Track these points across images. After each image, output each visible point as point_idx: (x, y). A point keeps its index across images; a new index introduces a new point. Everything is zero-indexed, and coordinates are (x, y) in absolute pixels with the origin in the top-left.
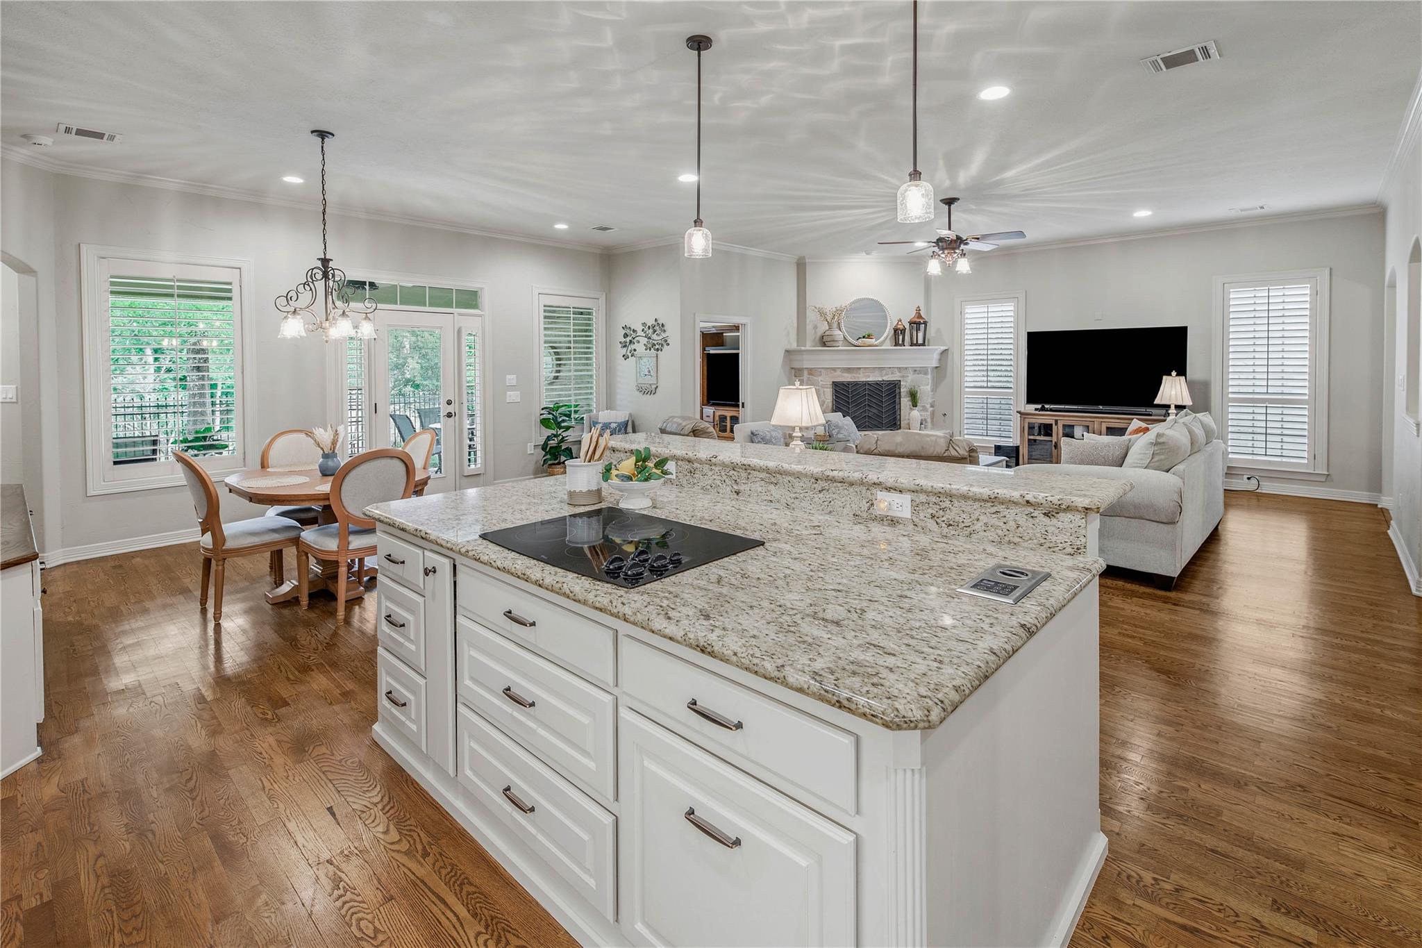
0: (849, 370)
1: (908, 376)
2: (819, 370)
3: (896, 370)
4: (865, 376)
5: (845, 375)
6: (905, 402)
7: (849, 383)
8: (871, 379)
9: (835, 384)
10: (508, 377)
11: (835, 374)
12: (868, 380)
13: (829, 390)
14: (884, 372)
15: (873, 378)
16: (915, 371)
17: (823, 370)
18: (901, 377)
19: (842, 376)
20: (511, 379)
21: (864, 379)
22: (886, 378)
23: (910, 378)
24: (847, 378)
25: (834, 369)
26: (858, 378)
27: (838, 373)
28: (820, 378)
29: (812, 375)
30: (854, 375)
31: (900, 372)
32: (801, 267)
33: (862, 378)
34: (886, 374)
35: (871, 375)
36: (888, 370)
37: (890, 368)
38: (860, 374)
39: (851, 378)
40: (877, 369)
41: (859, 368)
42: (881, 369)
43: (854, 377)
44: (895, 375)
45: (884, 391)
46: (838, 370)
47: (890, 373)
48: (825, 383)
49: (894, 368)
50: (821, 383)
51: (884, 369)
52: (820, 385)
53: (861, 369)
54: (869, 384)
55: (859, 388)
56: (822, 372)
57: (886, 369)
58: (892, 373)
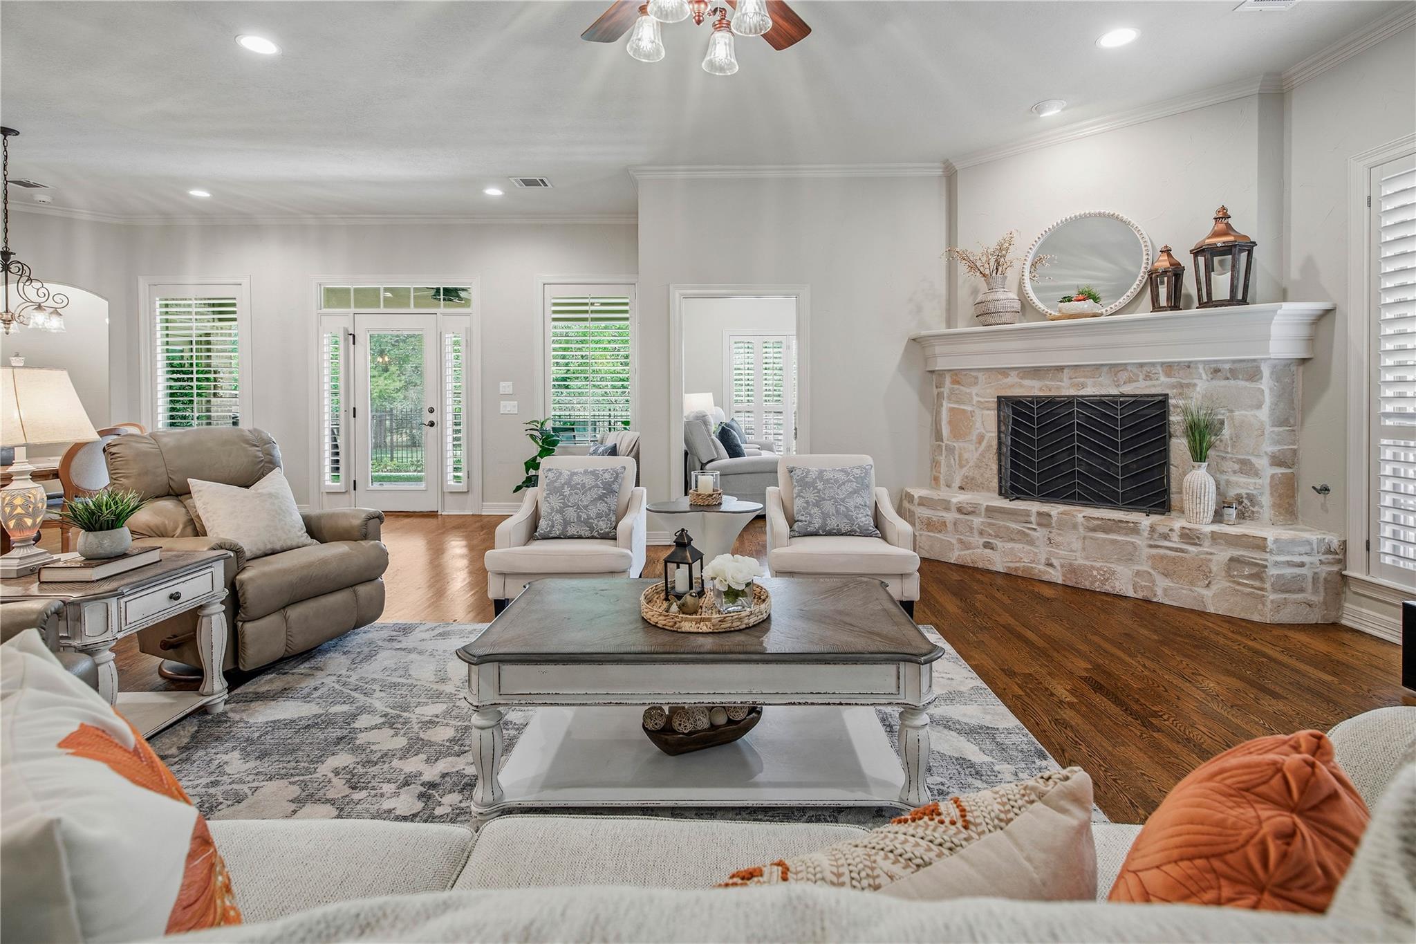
0: (1036, 372)
1: (1195, 385)
2: (974, 374)
3: (1159, 369)
4: (1073, 385)
5: (1027, 382)
6: (1179, 446)
7: (1037, 399)
8: (1089, 391)
9: (1002, 401)
10: (502, 384)
11: (1006, 380)
12: (1082, 393)
13: (992, 412)
14: (1123, 376)
15: (1092, 388)
16: (1217, 371)
17: (980, 375)
18: (1173, 387)
19: (1021, 386)
20: (506, 387)
21: (1072, 392)
22: (1128, 389)
23: (1198, 389)
24: (1032, 389)
25: (1004, 372)
26: (1058, 388)
27: (1013, 378)
28: (974, 390)
29: (958, 383)
30: (1045, 382)
31: (1168, 376)
32: (950, 177)
33: (1065, 388)
34: (1130, 381)
35: (1090, 382)
36: (1135, 370)
37: (1141, 365)
38: (1061, 381)
39: (1041, 389)
40: (1105, 369)
41: (1061, 369)
42: (1115, 369)
43: (1047, 387)
44: (1156, 383)
45: (1119, 417)
46: (1014, 373)
47: (1141, 377)
48: (982, 400)
49: (1153, 364)
50: (976, 399)
51: (1126, 370)
52: (974, 403)
53: (1065, 371)
54: (1082, 402)
55: (1058, 411)
56: (976, 378)
57: (1129, 368)
58: (1148, 377)
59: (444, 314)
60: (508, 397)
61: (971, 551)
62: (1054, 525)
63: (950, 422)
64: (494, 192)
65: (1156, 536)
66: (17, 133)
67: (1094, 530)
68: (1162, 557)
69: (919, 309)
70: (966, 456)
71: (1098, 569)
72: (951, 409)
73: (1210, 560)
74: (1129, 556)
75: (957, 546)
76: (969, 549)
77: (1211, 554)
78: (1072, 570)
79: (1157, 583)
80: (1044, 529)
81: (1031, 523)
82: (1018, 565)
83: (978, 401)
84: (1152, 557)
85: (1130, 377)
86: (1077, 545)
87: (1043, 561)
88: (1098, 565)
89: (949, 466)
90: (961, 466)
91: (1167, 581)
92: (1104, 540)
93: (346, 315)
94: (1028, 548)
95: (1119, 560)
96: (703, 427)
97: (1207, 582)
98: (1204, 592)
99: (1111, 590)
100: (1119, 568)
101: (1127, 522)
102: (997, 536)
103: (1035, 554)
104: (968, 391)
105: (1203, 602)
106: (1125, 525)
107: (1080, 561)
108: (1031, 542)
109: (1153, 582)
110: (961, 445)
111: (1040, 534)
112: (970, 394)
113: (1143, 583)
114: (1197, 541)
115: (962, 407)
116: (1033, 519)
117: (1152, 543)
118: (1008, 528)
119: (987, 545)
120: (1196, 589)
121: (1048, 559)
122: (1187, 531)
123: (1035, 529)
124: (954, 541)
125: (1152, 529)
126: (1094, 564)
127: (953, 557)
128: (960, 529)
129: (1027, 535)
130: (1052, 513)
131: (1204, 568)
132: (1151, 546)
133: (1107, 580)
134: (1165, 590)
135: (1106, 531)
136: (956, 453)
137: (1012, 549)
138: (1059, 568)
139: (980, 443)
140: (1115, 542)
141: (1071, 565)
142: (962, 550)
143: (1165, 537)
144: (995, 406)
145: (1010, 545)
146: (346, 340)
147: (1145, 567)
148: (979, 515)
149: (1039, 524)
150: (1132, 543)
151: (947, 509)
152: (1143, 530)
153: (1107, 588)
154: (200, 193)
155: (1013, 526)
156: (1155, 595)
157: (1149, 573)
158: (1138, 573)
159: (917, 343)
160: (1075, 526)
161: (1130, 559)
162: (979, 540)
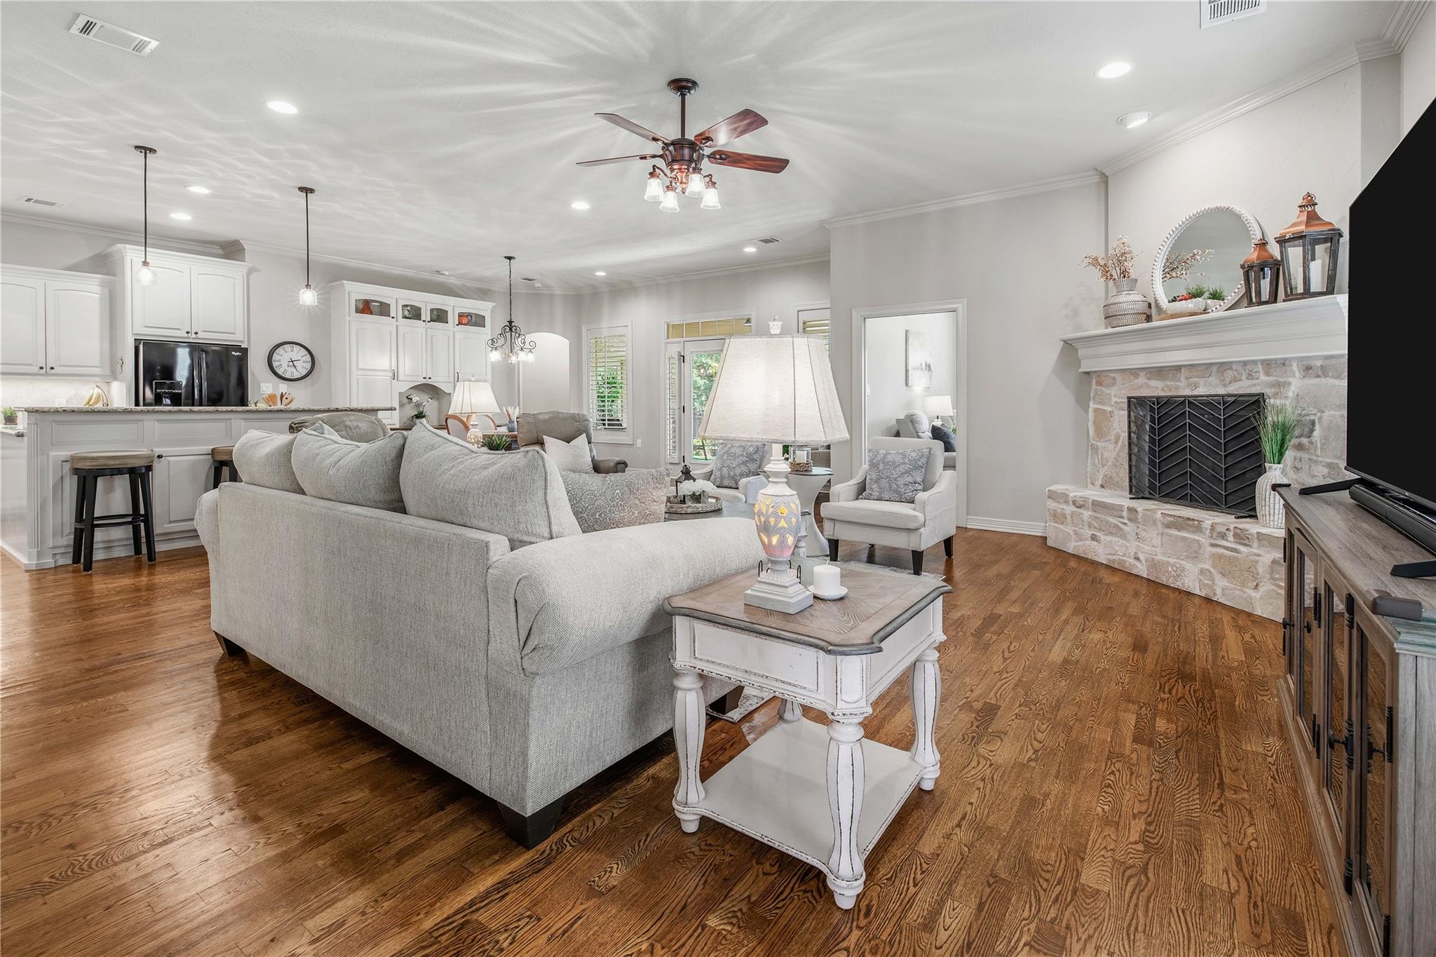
0: (1159, 372)
1: (1289, 384)
2: (1112, 375)
3: (1260, 367)
4: (1189, 385)
5: (1153, 383)
7: (1159, 400)
8: (1202, 390)
9: (1134, 403)
11: (1136, 381)
12: (1195, 393)
13: (1124, 412)
14: (1229, 375)
15: (1206, 388)
16: (1308, 368)
17: (1117, 376)
18: (1272, 385)
19: (1148, 386)
21: (1187, 392)
22: (1235, 389)
23: (1292, 388)
24: (1156, 389)
25: (1134, 372)
26: (1177, 388)
27: (1142, 380)
28: (1113, 391)
29: (1101, 384)
30: (1169, 383)
31: (1267, 374)
33: (1183, 388)
34: (1235, 380)
35: (1202, 381)
36: (1240, 369)
37: (1245, 363)
38: (1179, 380)
39: (1163, 390)
40: (1215, 369)
41: (1178, 368)
42: (1223, 367)
43: (1168, 386)
44: (1259, 381)
45: (1222, 418)
46: (1142, 374)
47: (1244, 377)
48: (1119, 401)
49: (1254, 362)
50: (1114, 399)
51: (1231, 368)
52: (1113, 403)
53: (1183, 370)
54: (1190, 402)
55: (1173, 412)
56: (1114, 379)
57: (1234, 367)
58: (1250, 376)
61: (1082, 543)
62: (1140, 520)
63: (1094, 422)
64: (750, 250)
65: (1215, 534)
66: (514, 258)
67: (1168, 526)
68: (1221, 556)
69: (1076, 313)
70: (1106, 455)
71: (1173, 565)
72: (1096, 410)
73: (1257, 562)
74: (1195, 556)
75: (1074, 537)
76: (1081, 540)
77: (1259, 555)
78: (1153, 564)
79: (1216, 582)
80: (1134, 525)
81: (1123, 518)
82: (1114, 557)
83: (1116, 402)
84: (1213, 556)
85: (1235, 377)
86: (1157, 541)
87: (1132, 555)
88: (1172, 561)
89: (1094, 464)
90: (1103, 466)
91: (1225, 580)
92: (1177, 537)
93: (680, 342)
94: (1121, 541)
95: (1188, 557)
97: (1255, 584)
98: (1253, 593)
99: (1181, 587)
100: (1188, 565)
101: (1194, 520)
102: (1100, 529)
103: (1127, 547)
104: (1108, 392)
105: (1252, 604)
106: (1191, 523)
107: (1160, 557)
108: (1124, 537)
109: (1213, 580)
110: (1103, 444)
111: (1129, 528)
112: (1109, 394)
113: (1206, 582)
114: (1246, 542)
115: (1104, 408)
116: (1125, 514)
117: (1213, 542)
118: (1107, 522)
119: (1094, 538)
120: (1247, 590)
121: (1136, 553)
122: (1238, 531)
123: (1126, 524)
124: (1071, 533)
125: (1213, 527)
126: (1169, 560)
127: (1071, 547)
128: (1075, 521)
129: (1121, 529)
130: (1138, 509)
131: (1252, 569)
132: (1212, 545)
133: (1179, 576)
134: (1223, 589)
135: (1179, 528)
136: (1100, 452)
137: (1111, 542)
138: (1144, 562)
139: (1116, 443)
140: (1184, 539)
141: (1153, 559)
142: (1076, 541)
143: (1223, 536)
144: (1126, 405)
145: (1109, 538)
146: (679, 360)
147: (1207, 566)
148: (1088, 509)
149: (1129, 519)
150: (1198, 541)
151: (1066, 502)
152: (1206, 529)
153: (1178, 585)
154: (601, 274)
155: (1111, 520)
156: (1215, 594)
157: (1210, 572)
158: (1202, 571)
159: (1069, 346)
160: (1155, 522)
161: (1196, 557)
162: (1088, 532)
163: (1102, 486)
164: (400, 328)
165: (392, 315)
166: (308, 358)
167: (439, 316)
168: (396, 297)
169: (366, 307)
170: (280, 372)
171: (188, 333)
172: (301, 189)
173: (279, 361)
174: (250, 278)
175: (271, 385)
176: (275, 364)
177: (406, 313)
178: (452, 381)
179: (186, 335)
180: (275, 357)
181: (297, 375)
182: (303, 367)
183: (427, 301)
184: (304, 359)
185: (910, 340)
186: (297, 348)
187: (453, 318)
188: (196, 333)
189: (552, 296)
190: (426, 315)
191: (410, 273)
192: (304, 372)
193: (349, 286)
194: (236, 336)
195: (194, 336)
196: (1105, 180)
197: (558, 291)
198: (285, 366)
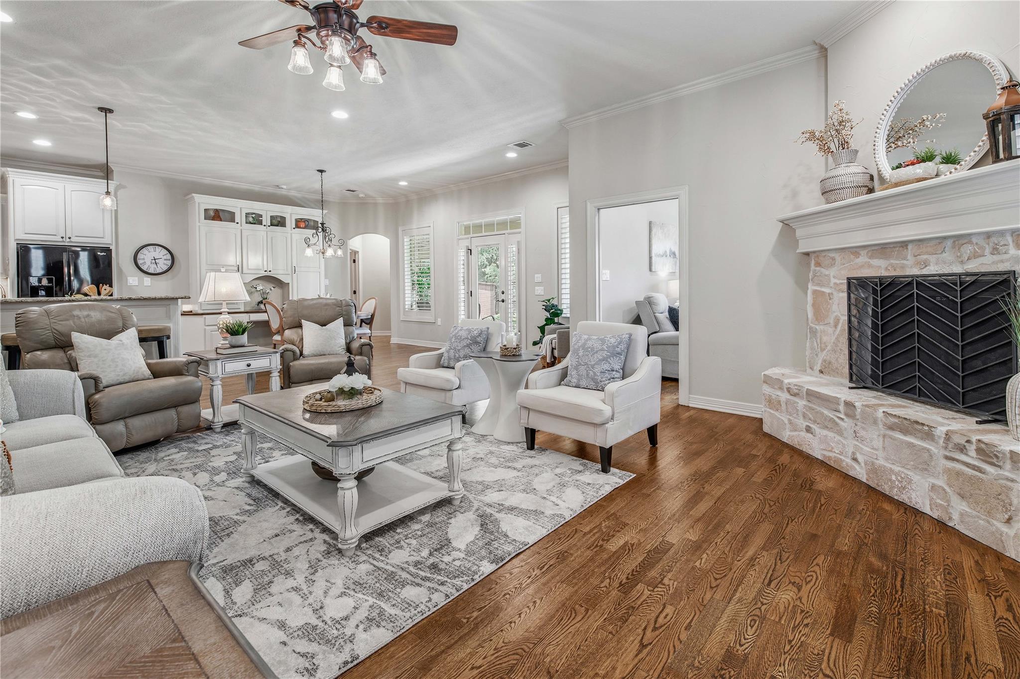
0: (883, 249)
2: (832, 255)
3: (1009, 239)
4: (918, 263)
5: (876, 262)
7: (881, 281)
8: (933, 269)
9: (855, 284)
10: (536, 275)
11: (857, 260)
12: (925, 272)
13: (844, 294)
14: (968, 250)
15: (935, 266)
17: (837, 256)
19: (870, 266)
20: (538, 277)
21: (915, 271)
22: (975, 266)
24: (879, 268)
25: (855, 251)
26: (903, 267)
27: (863, 259)
28: (832, 272)
29: (820, 265)
30: (892, 261)
31: (1018, 247)
32: (823, 54)
33: (909, 267)
34: (975, 256)
35: (932, 259)
36: (982, 242)
37: (988, 235)
38: (905, 258)
39: (886, 269)
40: (949, 243)
41: (904, 244)
42: (959, 240)
43: (892, 265)
44: (1004, 257)
45: (959, 301)
46: (863, 252)
47: (987, 251)
48: (838, 282)
49: (1002, 233)
50: (833, 281)
51: (970, 242)
52: (831, 285)
53: (910, 247)
54: (920, 283)
55: (898, 293)
56: (833, 259)
57: (974, 240)
58: (995, 251)
59: (509, 234)
60: (539, 284)
61: (796, 433)
62: (858, 417)
63: (813, 305)
64: (512, 155)
65: (950, 446)
66: (325, 171)
67: (891, 428)
68: (959, 474)
69: (795, 194)
70: (825, 339)
71: (897, 474)
72: (815, 292)
73: (1010, 489)
74: (925, 466)
75: (788, 426)
76: (796, 430)
77: (1013, 481)
78: (874, 470)
79: (952, 504)
80: (851, 421)
81: (839, 412)
82: (831, 454)
83: (835, 284)
84: (947, 471)
85: (975, 252)
86: (878, 443)
87: (850, 454)
88: (897, 469)
89: (812, 348)
90: (822, 350)
91: (964, 503)
92: (902, 442)
93: (468, 238)
94: (838, 438)
95: (916, 468)
96: (648, 306)
97: (1007, 516)
98: (1004, 529)
99: (907, 501)
100: (916, 477)
101: (923, 424)
102: (815, 422)
103: (844, 445)
104: (827, 273)
105: (1002, 541)
106: (920, 427)
107: (881, 462)
108: (840, 433)
109: (948, 501)
110: (822, 327)
111: (846, 424)
112: (828, 276)
113: (939, 501)
114: (995, 461)
115: (823, 289)
116: (842, 408)
117: (948, 454)
118: (822, 414)
119: (808, 430)
120: (995, 522)
121: (854, 453)
122: (983, 446)
123: (842, 419)
124: (786, 421)
125: (948, 436)
126: (893, 467)
127: (786, 436)
128: (790, 410)
129: (837, 424)
130: (856, 404)
131: (1003, 497)
132: (947, 458)
133: (904, 488)
134: (962, 515)
135: (905, 432)
136: (818, 335)
137: (826, 436)
138: (863, 465)
139: (836, 326)
140: (911, 445)
141: (873, 464)
142: (791, 431)
143: (962, 449)
144: (845, 287)
145: (825, 432)
146: (467, 253)
147: (940, 482)
148: (802, 398)
149: (847, 415)
150: (928, 450)
151: (781, 388)
152: (939, 437)
153: (903, 498)
154: (403, 183)
155: (826, 412)
156: (950, 519)
157: (944, 490)
158: (933, 487)
159: (787, 226)
160: (875, 422)
161: (926, 470)
162: (802, 423)
163: (821, 371)
164: (243, 231)
165: (236, 221)
166: (169, 256)
167: (279, 222)
168: (240, 207)
169: (217, 215)
170: (144, 268)
171: (62, 238)
172: (101, 109)
173: (144, 259)
174: (118, 193)
175: (137, 278)
176: (140, 262)
177: (251, 219)
178: (290, 273)
179: (61, 240)
180: (140, 256)
181: (159, 271)
182: (164, 264)
183: (268, 210)
184: (165, 257)
185: (654, 231)
186: (158, 249)
187: (290, 223)
188: (70, 238)
189: (376, 204)
190: (266, 220)
191: (257, 188)
192: (165, 268)
193: (198, 198)
194: (106, 239)
195: (69, 240)
196: (823, 51)
197: (380, 200)
198: (148, 263)
